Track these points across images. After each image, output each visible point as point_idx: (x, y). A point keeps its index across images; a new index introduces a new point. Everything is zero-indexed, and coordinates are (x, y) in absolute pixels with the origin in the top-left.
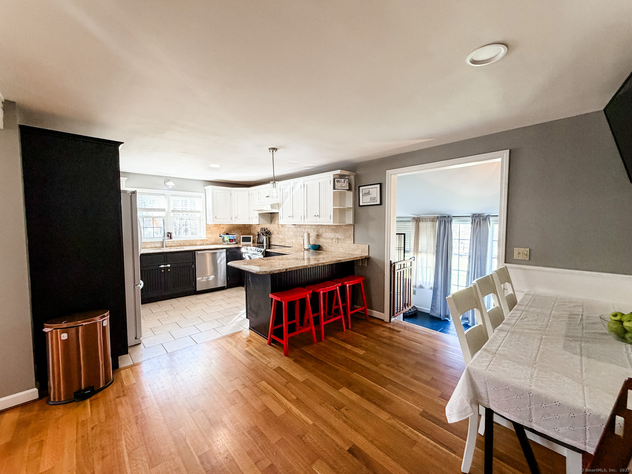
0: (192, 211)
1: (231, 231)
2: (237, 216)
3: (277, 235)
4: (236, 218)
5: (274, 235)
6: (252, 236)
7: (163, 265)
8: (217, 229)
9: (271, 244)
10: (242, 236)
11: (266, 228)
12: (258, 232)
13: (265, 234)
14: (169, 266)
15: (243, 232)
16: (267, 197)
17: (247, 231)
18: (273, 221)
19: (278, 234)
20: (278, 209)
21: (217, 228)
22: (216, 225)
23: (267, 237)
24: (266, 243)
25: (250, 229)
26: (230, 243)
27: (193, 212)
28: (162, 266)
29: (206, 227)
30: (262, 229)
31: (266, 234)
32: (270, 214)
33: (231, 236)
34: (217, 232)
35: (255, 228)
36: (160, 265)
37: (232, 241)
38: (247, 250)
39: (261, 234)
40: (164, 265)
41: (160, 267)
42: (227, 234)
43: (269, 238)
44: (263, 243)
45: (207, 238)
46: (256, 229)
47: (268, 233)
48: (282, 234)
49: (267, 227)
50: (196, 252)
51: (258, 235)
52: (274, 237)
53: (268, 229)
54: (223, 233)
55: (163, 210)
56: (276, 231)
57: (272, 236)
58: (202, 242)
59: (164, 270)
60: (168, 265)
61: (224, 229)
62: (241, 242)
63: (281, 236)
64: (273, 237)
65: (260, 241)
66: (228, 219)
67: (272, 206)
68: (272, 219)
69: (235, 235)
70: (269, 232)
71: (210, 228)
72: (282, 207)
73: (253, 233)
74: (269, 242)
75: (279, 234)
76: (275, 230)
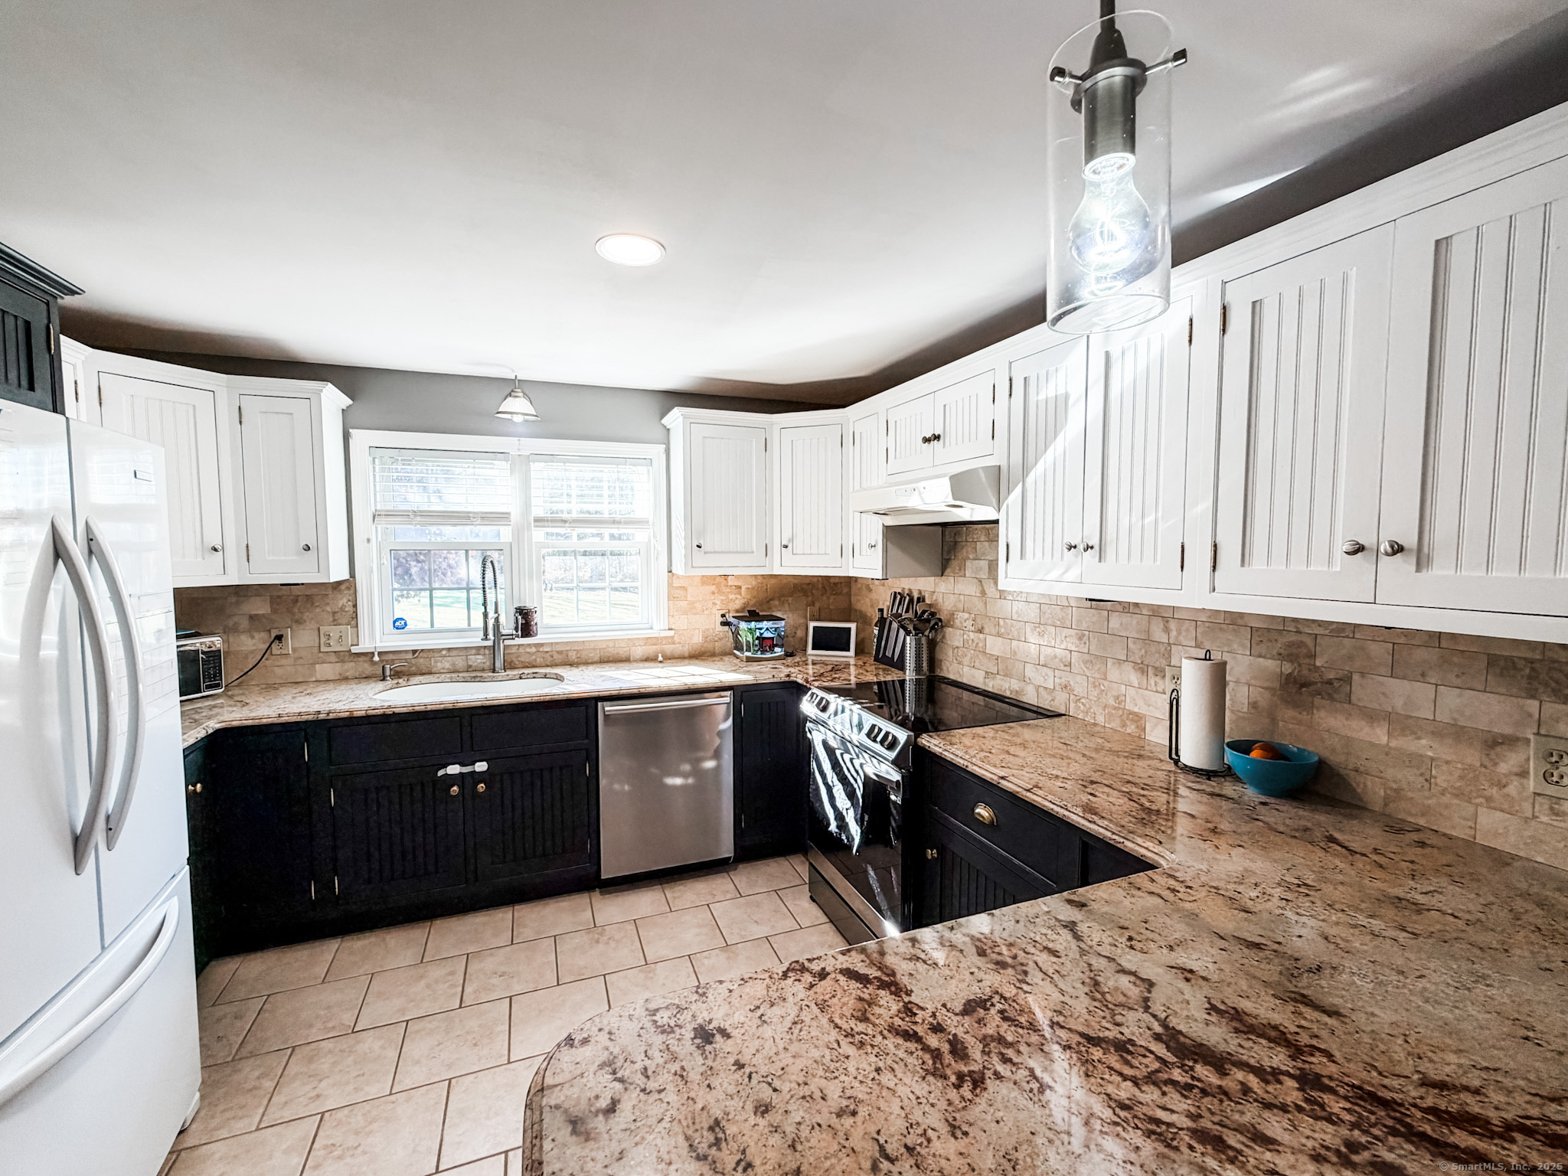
0: (614, 522)
1: (768, 602)
2: (792, 540)
3: (972, 635)
4: (786, 547)
5: (958, 632)
6: (853, 626)
7: (457, 766)
8: (713, 593)
9: (938, 673)
10: (812, 625)
11: (916, 595)
12: (881, 610)
13: (911, 628)
14: (481, 767)
15: (817, 605)
16: (926, 440)
17: (834, 602)
18: (954, 564)
19: (981, 631)
20: (994, 501)
21: (713, 588)
22: (706, 580)
23: (924, 640)
24: (918, 669)
25: (849, 594)
26: (759, 655)
27: (619, 522)
28: (454, 769)
29: (670, 585)
30: (899, 597)
31: (920, 626)
32: (940, 529)
33: (765, 624)
34: (715, 604)
35: (870, 590)
36: (445, 766)
37: (772, 649)
38: (824, 709)
39: (895, 625)
40: (462, 764)
41: (441, 773)
42: (753, 616)
43: (933, 645)
44: (900, 665)
45: (671, 633)
46: (873, 596)
47: (928, 621)
48: (999, 635)
49: (920, 592)
50: (600, 704)
51: (882, 622)
52: (956, 644)
53: (928, 601)
54: (737, 611)
55: (502, 518)
56: (966, 615)
57: (947, 635)
58: (650, 650)
59: (462, 787)
60: (478, 764)
61: (740, 594)
62: (810, 651)
63: (995, 645)
64: (954, 638)
65: (889, 654)
66: (752, 552)
67: (961, 486)
68: (949, 552)
69: (783, 622)
70: (933, 614)
71: (684, 588)
72: (1017, 492)
73: (861, 612)
74: (933, 662)
75: (986, 630)
76: (961, 606)
